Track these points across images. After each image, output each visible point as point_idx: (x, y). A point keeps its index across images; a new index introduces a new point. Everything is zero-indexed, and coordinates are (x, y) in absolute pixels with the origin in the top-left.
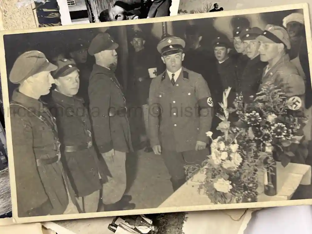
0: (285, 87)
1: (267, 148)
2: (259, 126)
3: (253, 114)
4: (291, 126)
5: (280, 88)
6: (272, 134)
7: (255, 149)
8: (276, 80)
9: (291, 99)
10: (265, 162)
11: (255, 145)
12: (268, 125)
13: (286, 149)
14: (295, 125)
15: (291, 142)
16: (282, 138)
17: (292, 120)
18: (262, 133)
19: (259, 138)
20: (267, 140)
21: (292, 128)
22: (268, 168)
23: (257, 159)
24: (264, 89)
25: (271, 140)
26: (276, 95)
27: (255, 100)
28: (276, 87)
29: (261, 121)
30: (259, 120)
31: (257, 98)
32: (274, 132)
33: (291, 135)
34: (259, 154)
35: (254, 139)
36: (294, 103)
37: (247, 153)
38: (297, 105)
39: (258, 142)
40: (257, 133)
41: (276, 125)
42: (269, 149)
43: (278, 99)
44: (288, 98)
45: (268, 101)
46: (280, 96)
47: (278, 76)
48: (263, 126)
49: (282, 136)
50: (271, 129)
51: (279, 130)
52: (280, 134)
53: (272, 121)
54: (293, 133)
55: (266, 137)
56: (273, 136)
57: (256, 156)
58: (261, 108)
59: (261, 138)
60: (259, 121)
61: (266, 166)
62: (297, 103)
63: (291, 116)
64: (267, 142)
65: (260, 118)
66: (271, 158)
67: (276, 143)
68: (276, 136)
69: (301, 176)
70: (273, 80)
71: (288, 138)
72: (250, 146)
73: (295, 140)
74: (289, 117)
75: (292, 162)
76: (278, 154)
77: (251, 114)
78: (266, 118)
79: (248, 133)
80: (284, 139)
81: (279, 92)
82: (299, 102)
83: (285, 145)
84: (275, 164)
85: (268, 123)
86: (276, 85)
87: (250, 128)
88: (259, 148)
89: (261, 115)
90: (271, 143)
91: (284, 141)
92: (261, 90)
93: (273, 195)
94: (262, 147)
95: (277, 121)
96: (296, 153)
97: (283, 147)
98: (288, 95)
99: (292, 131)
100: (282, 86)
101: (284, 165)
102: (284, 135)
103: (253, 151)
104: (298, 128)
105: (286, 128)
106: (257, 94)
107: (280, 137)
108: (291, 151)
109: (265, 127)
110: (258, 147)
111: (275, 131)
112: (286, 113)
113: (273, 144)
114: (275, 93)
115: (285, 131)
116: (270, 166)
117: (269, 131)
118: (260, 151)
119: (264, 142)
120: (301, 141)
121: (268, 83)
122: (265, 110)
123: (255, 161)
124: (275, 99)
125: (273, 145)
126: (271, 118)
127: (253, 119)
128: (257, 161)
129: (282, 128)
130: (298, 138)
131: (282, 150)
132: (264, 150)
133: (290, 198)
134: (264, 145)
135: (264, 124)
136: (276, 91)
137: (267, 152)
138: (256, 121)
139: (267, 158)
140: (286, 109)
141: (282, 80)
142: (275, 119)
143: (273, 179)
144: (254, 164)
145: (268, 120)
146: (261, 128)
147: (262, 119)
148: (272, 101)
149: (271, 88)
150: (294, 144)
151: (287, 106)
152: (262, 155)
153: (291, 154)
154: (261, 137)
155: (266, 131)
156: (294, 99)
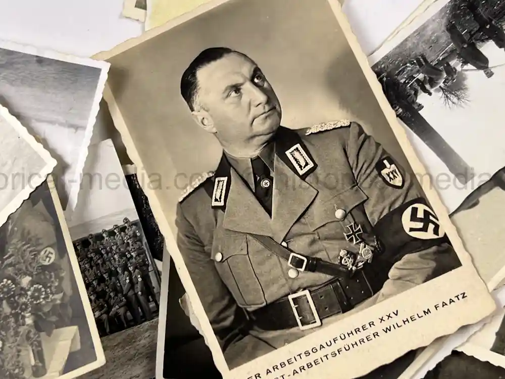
0: (33, 239)
1: (27, 320)
2: (13, 296)
3: (4, 283)
4: (49, 285)
5: (29, 244)
6: (30, 300)
7: (15, 326)
9: (43, 253)
10: (28, 338)
11: (12, 320)
12: (23, 292)
13: (46, 314)
14: (52, 282)
15: (51, 304)
16: (40, 302)
17: (48, 277)
18: (18, 303)
19: (17, 311)
20: (23, 310)
21: (50, 287)
22: (32, 344)
23: (18, 336)
24: (10, 250)
25: (30, 309)
26: (26, 252)
27: (3, 266)
28: (24, 243)
30: (13, 288)
31: (6, 262)
32: (32, 298)
33: (51, 296)
34: (19, 330)
35: (11, 314)
36: (47, 257)
37: (6, 333)
38: (50, 258)
39: (16, 316)
40: (13, 305)
41: (32, 289)
43: (29, 256)
44: (39, 252)
45: (19, 263)
46: (31, 252)
48: (18, 295)
49: (41, 300)
50: (27, 295)
51: (36, 294)
52: (38, 298)
53: (27, 286)
54: (52, 293)
55: (24, 307)
56: (32, 302)
57: (17, 334)
58: (12, 274)
59: (18, 310)
60: (13, 290)
61: (30, 343)
62: (50, 255)
63: (47, 272)
64: (25, 312)
65: (14, 286)
66: (33, 331)
67: (36, 311)
68: (35, 302)
69: (69, 342)
70: (19, 235)
71: (47, 300)
72: (8, 323)
73: (55, 300)
74: (44, 274)
75: (57, 327)
76: (40, 323)
77: (2, 284)
78: (19, 284)
79: (3, 309)
80: (44, 302)
81: (29, 247)
82: (52, 254)
83: (46, 309)
84: (39, 337)
85: (22, 289)
87: (4, 302)
88: (18, 323)
89: (14, 281)
90: (30, 312)
91: (44, 305)
92: (8, 252)
93: (43, 375)
94: (21, 321)
95: (32, 283)
96: (59, 316)
97: (44, 314)
98: (39, 248)
99: (51, 290)
100: (30, 240)
101: (49, 334)
102: (43, 298)
103: (12, 328)
104: (57, 284)
105: (43, 289)
106: (5, 257)
107: (38, 302)
108: (53, 315)
109: (20, 295)
110: (16, 321)
111: (32, 296)
112: (41, 271)
113: (33, 312)
114: (24, 251)
115: (44, 293)
116: (34, 341)
117: (26, 298)
118: (20, 325)
119: (22, 313)
120: (62, 299)
121: (14, 241)
122: (16, 274)
123: (16, 340)
124: (26, 258)
125: (32, 314)
126: (25, 281)
127: (5, 290)
128: (18, 339)
129: (38, 290)
130: (59, 296)
131: (44, 317)
132: (24, 324)
133: (61, 373)
134: (24, 317)
135: (18, 292)
136: (25, 247)
137: (27, 325)
138: (10, 290)
139: (29, 332)
140: (40, 266)
141: (29, 233)
142: (30, 282)
143: (39, 356)
144: (16, 344)
145: (22, 286)
146: (16, 298)
147: (16, 286)
148: (22, 261)
149: (19, 246)
150: (54, 306)
151: (40, 263)
152: (22, 330)
153: (54, 319)
154: (19, 308)
155: (23, 299)
156: (46, 251)
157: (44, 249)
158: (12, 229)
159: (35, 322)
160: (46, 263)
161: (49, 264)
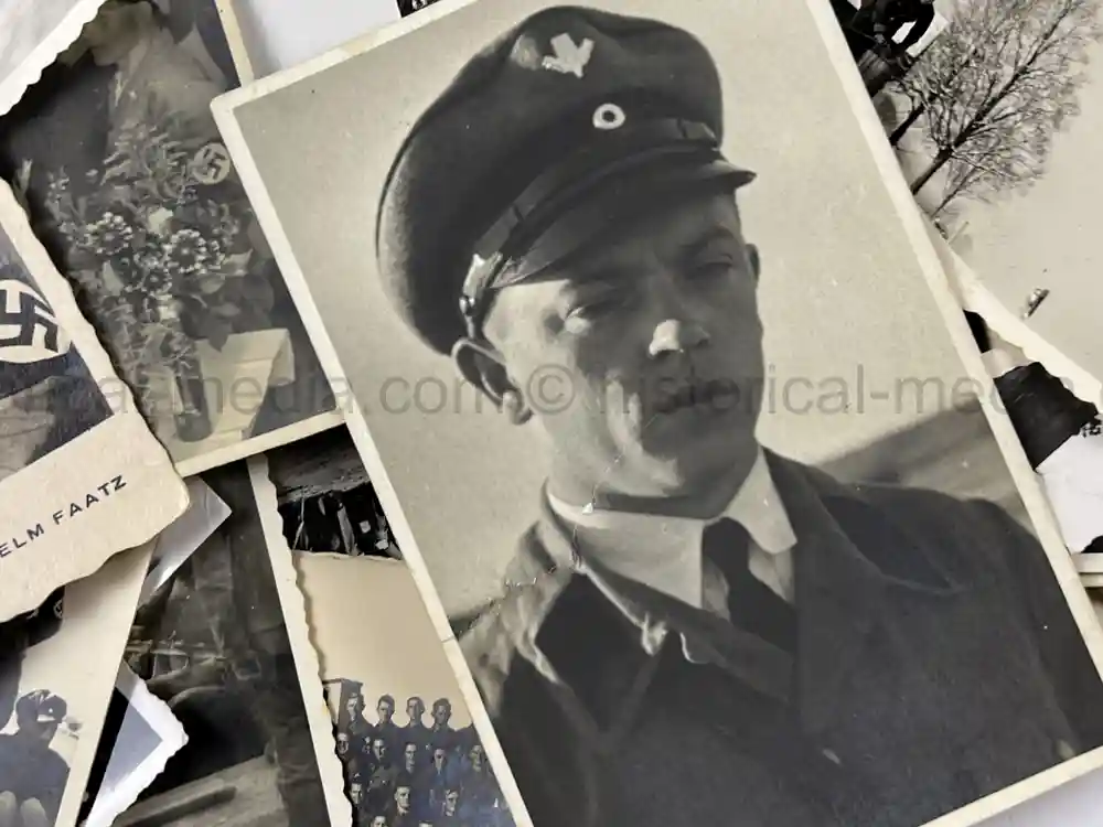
0: (177, 122)
1: (162, 309)
2: (129, 253)
3: (107, 221)
4: (216, 231)
6: (169, 265)
7: (133, 321)
8: (150, 111)
9: (200, 155)
10: (166, 351)
11: (128, 308)
12: (152, 244)
13: (212, 299)
14: (224, 225)
15: (223, 276)
16: (196, 270)
17: (213, 213)
18: (140, 271)
19: (138, 287)
20: (153, 287)
21: (219, 238)
22: (175, 366)
23: (141, 346)
24: (120, 144)
25: (170, 284)
26: (159, 151)
27: (104, 181)
29: (131, 236)
30: (128, 234)
31: (108, 174)
32: (174, 261)
33: (221, 257)
34: (143, 333)
35: (123, 293)
36: (211, 164)
38: (218, 168)
39: (136, 299)
40: (129, 274)
41: (175, 238)
42: (168, 312)
44: (192, 153)
45: (141, 177)
46: (172, 151)
47: (152, 96)
48: (140, 250)
49: (198, 266)
50: (162, 251)
51: (185, 251)
52: (190, 260)
53: (163, 231)
55: (154, 279)
56: (173, 271)
57: (138, 340)
58: (123, 201)
59: (140, 286)
60: (127, 238)
61: (171, 361)
62: (218, 162)
63: (210, 202)
64: (159, 291)
65: (129, 230)
66: (179, 335)
67: (186, 289)
68: (182, 270)
69: (268, 364)
71: (212, 267)
72: (117, 314)
73: (232, 267)
74: (205, 206)
75: (238, 330)
76: (195, 319)
77: (101, 222)
78: (142, 226)
79: (103, 282)
80: (203, 271)
81: (166, 141)
82: (223, 158)
83: (212, 287)
84: (194, 349)
85: (150, 237)
86: (153, 125)
87: (106, 266)
88: (142, 317)
90: (169, 292)
91: (205, 278)
92: (115, 149)
93: (202, 438)
94: (148, 311)
95: (175, 225)
97: (206, 297)
98: (191, 143)
99: (221, 243)
100: (170, 121)
101: (218, 344)
102: (203, 262)
103: (125, 327)
104: (235, 230)
105: (202, 241)
106: (107, 161)
107: (191, 269)
108: (228, 299)
109: (146, 252)
110: (137, 312)
111: (175, 255)
112: (195, 198)
114: (154, 147)
115: (204, 250)
116: (182, 359)
117: (159, 259)
118: (146, 322)
119: (152, 294)
120: (250, 265)
121: (129, 123)
122: (136, 203)
123: (137, 356)
124: (158, 165)
125: (176, 297)
126: (158, 219)
127: (109, 237)
128: (142, 351)
129: (192, 243)
130: (240, 259)
131: (205, 305)
132: (155, 318)
133: (248, 435)
134: (154, 303)
135: (141, 243)
136: (156, 140)
137: (164, 321)
138: (120, 239)
139: (169, 337)
140: (193, 187)
141: (165, 107)
144: (136, 363)
145: (150, 231)
146: (136, 257)
147: (135, 231)
148: (150, 172)
149: (141, 135)
150: (231, 281)
151: (193, 179)
152: (151, 332)
153: (229, 310)
154: (141, 284)
155: (152, 261)
156: (208, 151)
157: (203, 146)
158: (125, 95)
159: (182, 315)
160: (209, 180)
161: (216, 181)
